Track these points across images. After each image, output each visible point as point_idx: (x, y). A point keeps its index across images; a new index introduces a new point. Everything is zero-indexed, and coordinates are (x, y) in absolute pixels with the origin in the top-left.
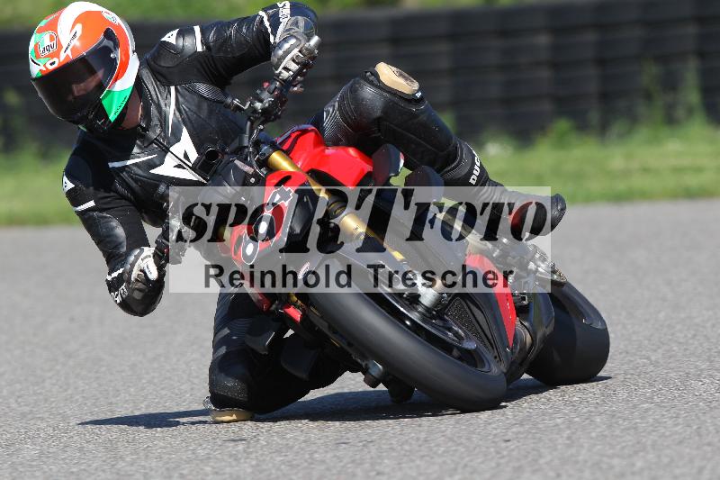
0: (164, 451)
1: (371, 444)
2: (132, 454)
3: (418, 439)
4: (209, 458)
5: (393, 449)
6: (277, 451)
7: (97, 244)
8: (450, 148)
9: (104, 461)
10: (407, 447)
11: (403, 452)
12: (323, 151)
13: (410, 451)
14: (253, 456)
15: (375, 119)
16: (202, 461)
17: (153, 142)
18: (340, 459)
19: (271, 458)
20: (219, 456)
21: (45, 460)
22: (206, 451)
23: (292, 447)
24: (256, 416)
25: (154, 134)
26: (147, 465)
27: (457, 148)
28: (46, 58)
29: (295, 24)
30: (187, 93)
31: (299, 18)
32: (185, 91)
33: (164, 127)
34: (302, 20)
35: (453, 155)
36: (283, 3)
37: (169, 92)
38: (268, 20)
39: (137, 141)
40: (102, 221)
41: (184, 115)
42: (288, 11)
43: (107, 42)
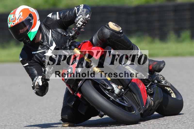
7: (29, 76)
8: (131, 47)
15: (108, 38)
17: (45, 46)
24: (75, 125)
25: (45, 43)
27: (133, 47)
28: (12, 22)
29: (83, 11)
30: (55, 32)
31: (85, 9)
32: (54, 31)
33: (48, 41)
34: (85, 10)
35: (132, 49)
36: (82, 5)
37: (50, 31)
38: (77, 10)
39: (40, 46)
40: (30, 69)
41: (54, 38)
42: (83, 8)
43: (29, 18)
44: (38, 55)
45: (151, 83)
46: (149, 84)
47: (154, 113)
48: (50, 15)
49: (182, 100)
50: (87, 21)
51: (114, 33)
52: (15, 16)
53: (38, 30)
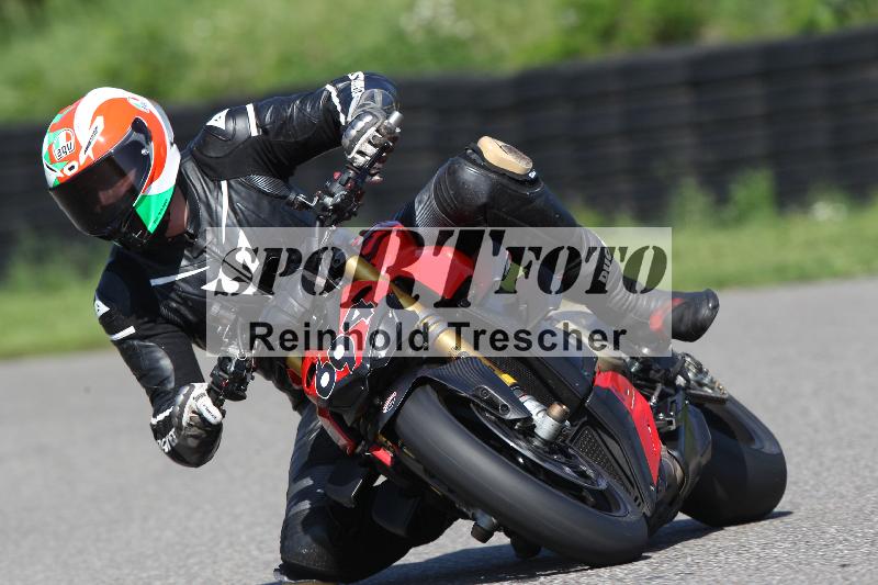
15: (479, 204)
17: (204, 251)
25: (204, 240)
28: (62, 161)
29: (372, 98)
30: (243, 189)
31: (376, 90)
32: (240, 187)
34: (378, 94)
37: (220, 188)
38: (338, 96)
40: (145, 352)
41: (241, 215)
42: (363, 84)
43: (136, 136)
45: (659, 387)
46: (657, 393)
47: (675, 516)
50: (394, 140)
51: (505, 181)
52: (72, 136)
53: (175, 188)
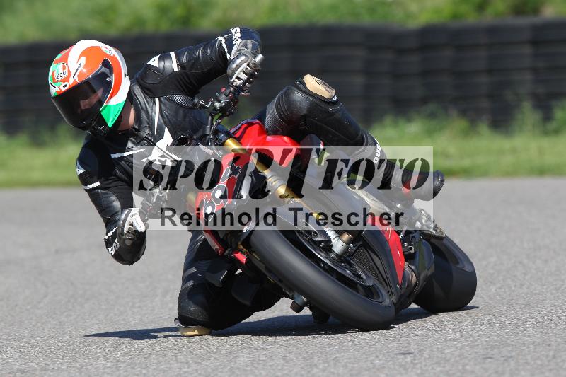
0: (349, 361)
1: (511, 359)
2: (324, 363)
3: (548, 356)
4: (384, 367)
5: (528, 364)
6: (436, 363)
8: (358, 138)
9: (302, 368)
10: (539, 362)
11: (535, 366)
12: (265, 138)
13: (542, 365)
14: (418, 366)
16: (378, 369)
17: (143, 139)
18: (486, 370)
19: (433, 368)
20: (392, 366)
21: (256, 365)
22: (382, 362)
23: (448, 361)
25: (144, 133)
26: (336, 372)
27: (363, 137)
28: (60, 81)
29: (245, 45)
30: (168, 103)
31: (248, 40)
32: (167, 100)
33: (151, 128)
34: (249, 43)
35: (360, 143)
36: (235, 29)
37: (154, 102)
38: (225, 44)
39: (132, 139)
40: (104, 196)
41: (166, 118)
42: (240, 36)
43: (104, 69)
44: (126, 161)
46: (404, 231)
48: (154, 62)
49: (473, 273)
50: (258, 71)
52: (67, 68)
53: (126, 101)
